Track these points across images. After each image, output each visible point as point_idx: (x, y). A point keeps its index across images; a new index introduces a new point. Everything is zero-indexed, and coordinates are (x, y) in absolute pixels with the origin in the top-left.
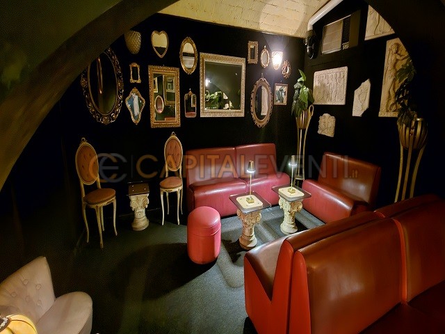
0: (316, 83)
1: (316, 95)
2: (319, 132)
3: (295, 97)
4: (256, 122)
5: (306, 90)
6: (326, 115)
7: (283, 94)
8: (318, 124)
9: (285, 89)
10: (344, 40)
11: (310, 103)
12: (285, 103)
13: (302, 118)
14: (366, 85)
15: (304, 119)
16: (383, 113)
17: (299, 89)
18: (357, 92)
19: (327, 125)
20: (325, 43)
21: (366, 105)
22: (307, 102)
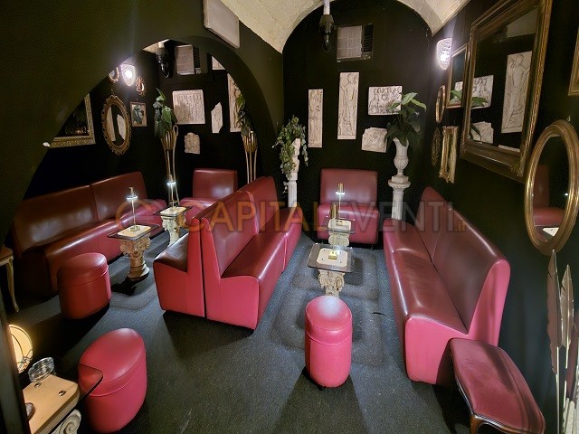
0: (175, 103)
1: (178, 114)
2: (186, 151)
3: (156, 117)
4: (113, 149)
5: (167, 109)
6: (191, 134)
7: (140, 114)
8: (184, 143)
9: (143, 108)
10: (197, 65)
11: (173, 124)
12: (144, 123)
13: (167, 139)
14: (219, 106)
15: (170, 140)
16: (233, 130)
17: (161, 109)
18: (213, 112)
19: (193, 144)
20: (179, 64)
21: (221, 124)
22: (171, 122)
